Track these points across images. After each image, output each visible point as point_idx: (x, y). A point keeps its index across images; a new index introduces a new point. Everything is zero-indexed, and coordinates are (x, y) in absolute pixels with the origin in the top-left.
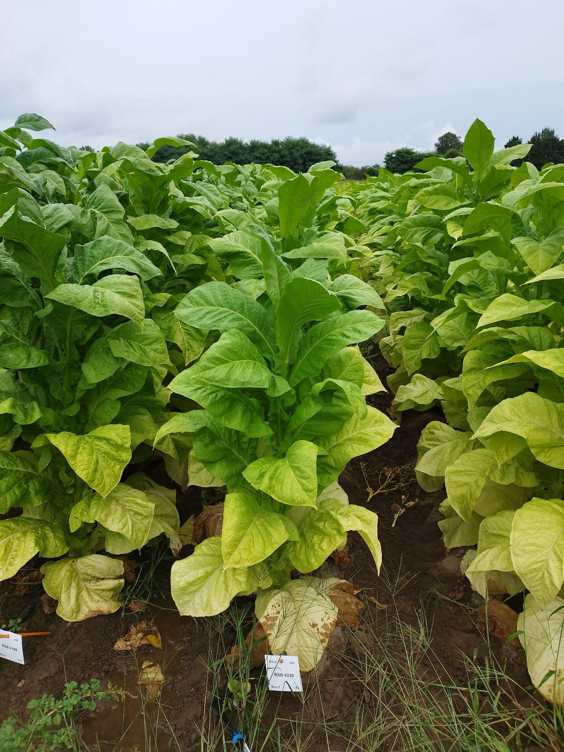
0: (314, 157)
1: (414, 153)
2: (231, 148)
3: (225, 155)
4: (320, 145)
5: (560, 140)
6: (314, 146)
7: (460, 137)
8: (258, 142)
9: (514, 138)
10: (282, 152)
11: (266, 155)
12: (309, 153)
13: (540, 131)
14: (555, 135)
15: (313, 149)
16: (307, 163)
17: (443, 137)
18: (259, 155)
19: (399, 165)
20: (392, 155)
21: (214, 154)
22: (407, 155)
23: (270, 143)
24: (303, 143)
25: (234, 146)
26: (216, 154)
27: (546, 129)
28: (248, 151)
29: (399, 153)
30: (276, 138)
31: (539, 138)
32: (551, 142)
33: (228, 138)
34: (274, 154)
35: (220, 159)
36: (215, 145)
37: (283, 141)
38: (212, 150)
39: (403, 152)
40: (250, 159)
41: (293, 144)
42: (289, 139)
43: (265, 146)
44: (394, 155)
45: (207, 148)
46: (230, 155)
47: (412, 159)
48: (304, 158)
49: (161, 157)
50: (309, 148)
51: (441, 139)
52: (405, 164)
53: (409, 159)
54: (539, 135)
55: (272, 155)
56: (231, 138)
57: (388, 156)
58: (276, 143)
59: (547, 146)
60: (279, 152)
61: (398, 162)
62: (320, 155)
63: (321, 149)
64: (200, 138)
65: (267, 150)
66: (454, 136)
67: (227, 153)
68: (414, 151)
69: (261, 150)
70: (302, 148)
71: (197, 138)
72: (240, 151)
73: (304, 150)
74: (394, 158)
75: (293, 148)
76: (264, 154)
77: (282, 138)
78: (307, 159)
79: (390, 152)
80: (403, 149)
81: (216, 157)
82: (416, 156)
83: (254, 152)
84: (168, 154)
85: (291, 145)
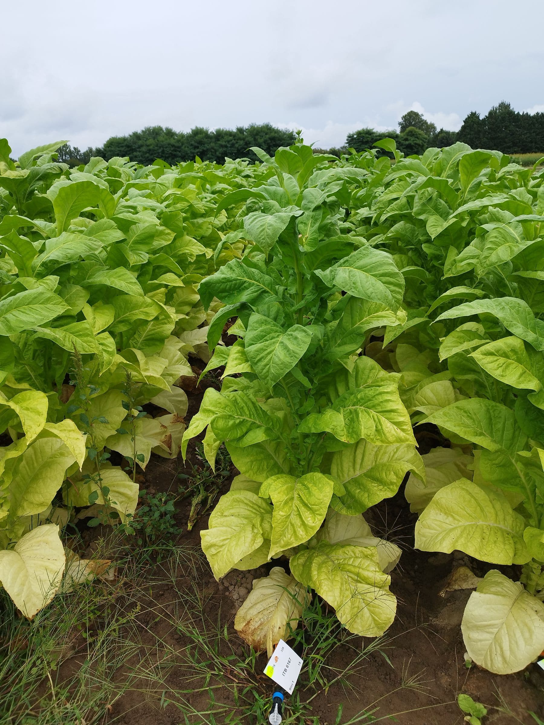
0: (278, 142)
1: (373, 133)
2: (197, 138)
3: (192, 145)
4: (283, 130)
5: (516, 113)
6: (277, 131)
7: (422, 115)
8: (223, 130)
9: (472, 113)
10: (247, 139)
11: (231, 143)
12: (273, 139)
13: (497, 105)
14: (511, 108)
15: (276, 135)
16: (271, 149)
17: (406, 115)
18: (224, 143)
19: (360, 146)
20: (353, 136)
21: (181, 144)
22: (367, 136)
23: (235, 130)
24: (267, 129)
25: (199, 136)
26: (182, 144)
27: (502, 103)
28: (214, 140)
29: (359, 133)
30: (240, 125)
31: (496, 112)
32: (507, 115)
33: (194, 128)
34: (239, 141)
35: (186, 149)
36: (182, 136)
37: (247, 128)
38: (179, 141)
39: (363, 133)
40: (215, 148)
41: (257, 131)
42: (254, 125)
43: (229, 134)
44: (355, 136)
45: (174, 139)
46: (196, 144)
47: (372, 139)
48: (268, 144)
49: (130, 150)
50: (273, 134)
51: (404, 117)
52: (366, 144)
53: (369, 139)
54: (496, 109)
55: (237, 143)
56: (196, 127)
57: (349, 137)
58: (240, 130)
59: (503, 119)
60: (244, 139)
61: (359, 142)
62: (284, 140)
63: (284, 134)
64: (167, 129)
65: (231, 138)
66: (417, 114)
67: (193, 142)
68: (374, 131)
69: (226, 138)
70: (266, 134)
71: (164, 130)
72: (205, 140)
73: (267, 136)
74: (355, 138)
75: (257, 134)
76: (228, 142)
77: (246, 125)
78: (271, 144)
79: (352, 133)
80: (363, 130)
81: (183, 147)
82: (376, 136)
83: (218, 140)
84: (137, 146)
85: (255, 131)
